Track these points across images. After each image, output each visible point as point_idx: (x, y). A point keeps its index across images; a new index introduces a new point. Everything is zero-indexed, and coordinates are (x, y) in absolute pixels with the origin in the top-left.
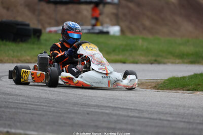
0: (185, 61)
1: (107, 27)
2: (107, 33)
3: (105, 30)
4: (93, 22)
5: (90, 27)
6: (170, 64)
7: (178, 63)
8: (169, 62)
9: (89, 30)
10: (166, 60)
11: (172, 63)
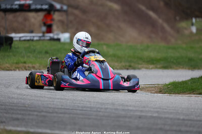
0: (158, 66)
1: (58, 34)
2: (59, 40)
3: (56, 37)
4: (44, 29)
5: (41, 35)
6: (144, 70)
7: (152, 69)
8: (143, 67)
9: (40, 37)
10: (140, 66)
11: (147, 68)
